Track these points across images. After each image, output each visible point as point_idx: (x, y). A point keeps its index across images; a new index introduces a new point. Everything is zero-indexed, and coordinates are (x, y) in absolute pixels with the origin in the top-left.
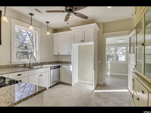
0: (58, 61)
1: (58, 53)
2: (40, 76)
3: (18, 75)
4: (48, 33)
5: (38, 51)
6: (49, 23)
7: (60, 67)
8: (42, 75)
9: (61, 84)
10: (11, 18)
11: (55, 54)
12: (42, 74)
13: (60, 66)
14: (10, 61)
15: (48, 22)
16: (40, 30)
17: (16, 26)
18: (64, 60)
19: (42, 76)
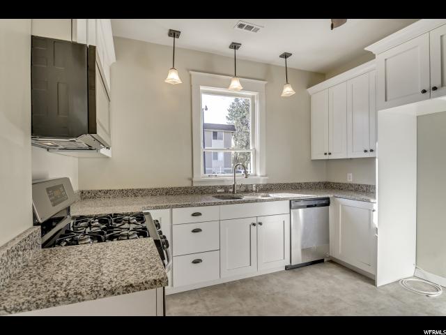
0: (329, 183)
1: (326, 154)
2: (254, 224)
3: (194, 215)
4: (288, 90)
5: (258, 150)
6: (291, 54)
7: (328, 204)
8: (260, 224)
9: (331, 265)
10: (192, 72)
11: (314, 157)
12: (259, 221)
13: (328, 199)
14: (190, 176)
15: (286, 56)
16: (266, 85)
17: (202, 88)
18: (350, 179)
19: (259, 225)
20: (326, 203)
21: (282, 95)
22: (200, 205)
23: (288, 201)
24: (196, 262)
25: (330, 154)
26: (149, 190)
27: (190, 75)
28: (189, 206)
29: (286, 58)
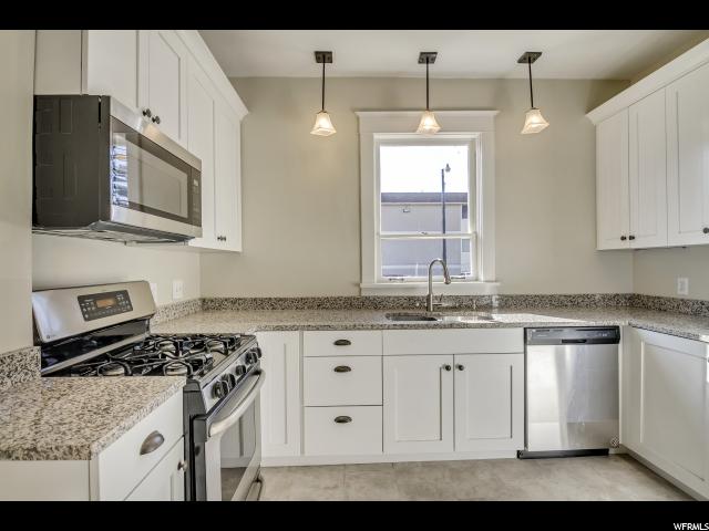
1: (623, 238)
2: (448, 368)
3: (338, 343)
4: (535, 121)
6: (540, 54)
7: (615, 340)
8: (460, 368)
10: (359, 113)
13: (616, 328)
14: (357, 280)
15: (530, 58)
16: (496, 117)
17: (377, 136)
18: (683, 289)
19: (457, 370)
20: (612, 336)
21: (523, 132)
22: (346, 329)
23: (522, 330)
24: (341, 420)
25: (632, 238)
26: (293, 300)
27: (358, 118)
28: (329, 328)
29: (530, 62)
